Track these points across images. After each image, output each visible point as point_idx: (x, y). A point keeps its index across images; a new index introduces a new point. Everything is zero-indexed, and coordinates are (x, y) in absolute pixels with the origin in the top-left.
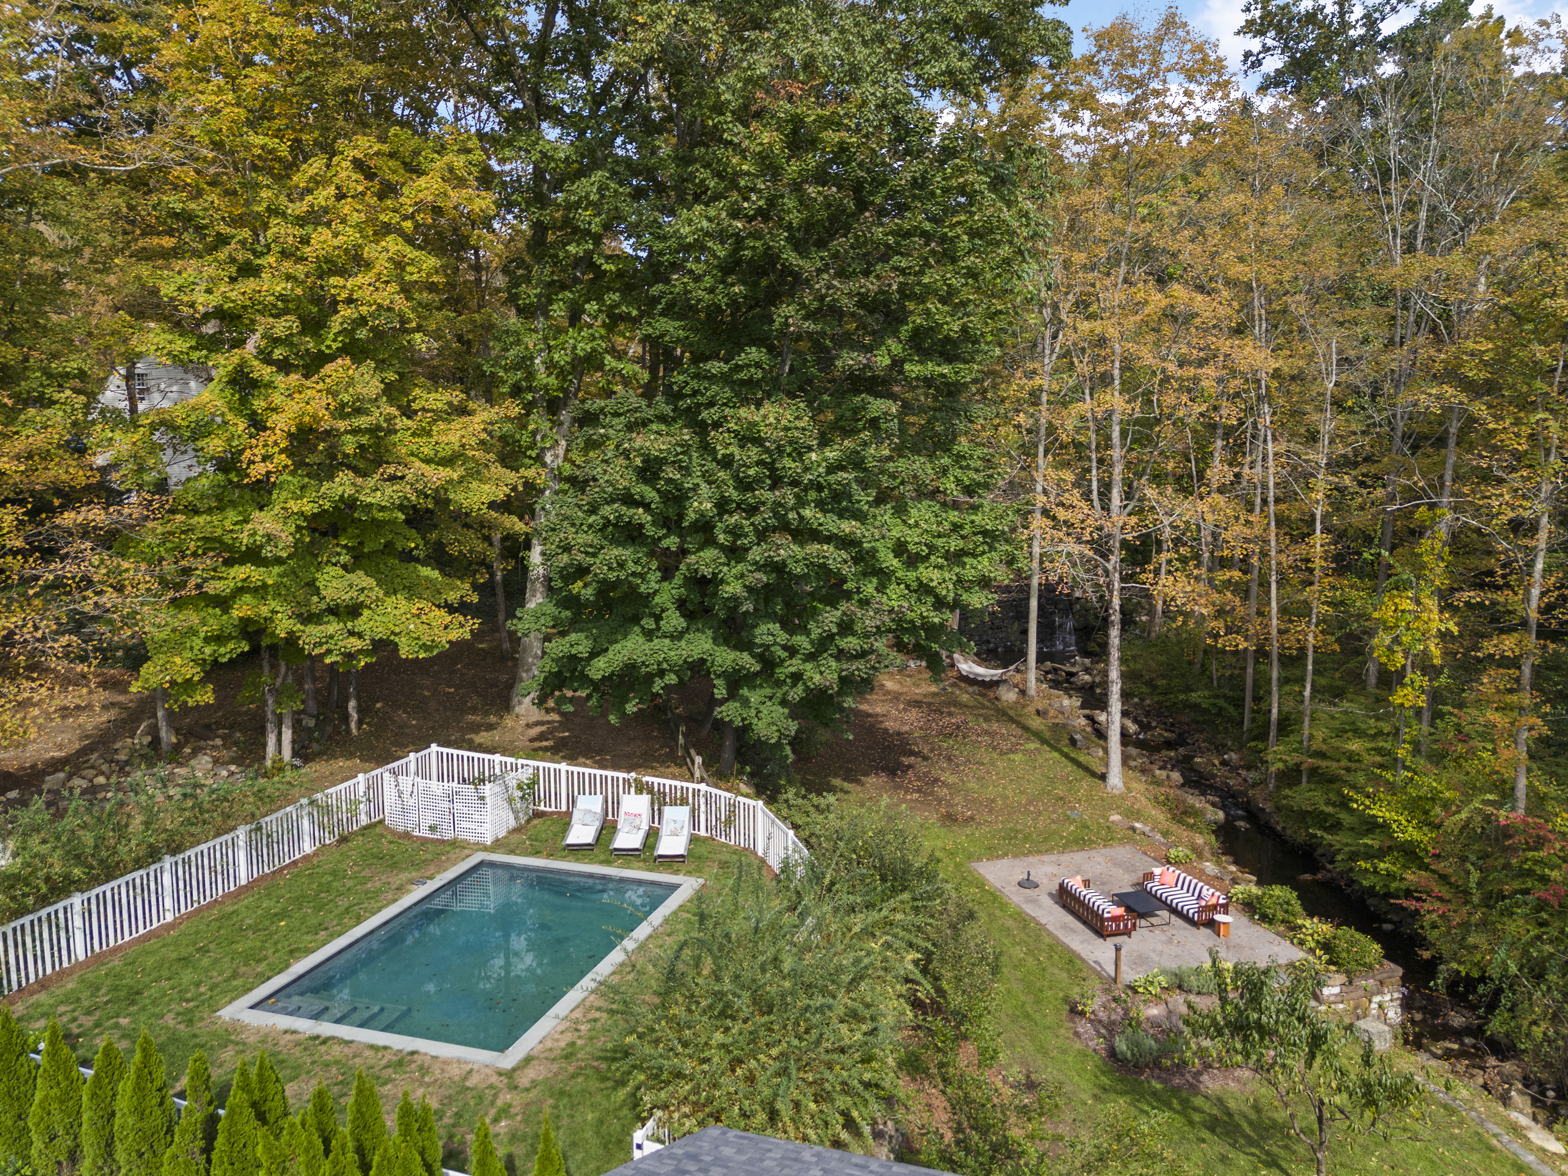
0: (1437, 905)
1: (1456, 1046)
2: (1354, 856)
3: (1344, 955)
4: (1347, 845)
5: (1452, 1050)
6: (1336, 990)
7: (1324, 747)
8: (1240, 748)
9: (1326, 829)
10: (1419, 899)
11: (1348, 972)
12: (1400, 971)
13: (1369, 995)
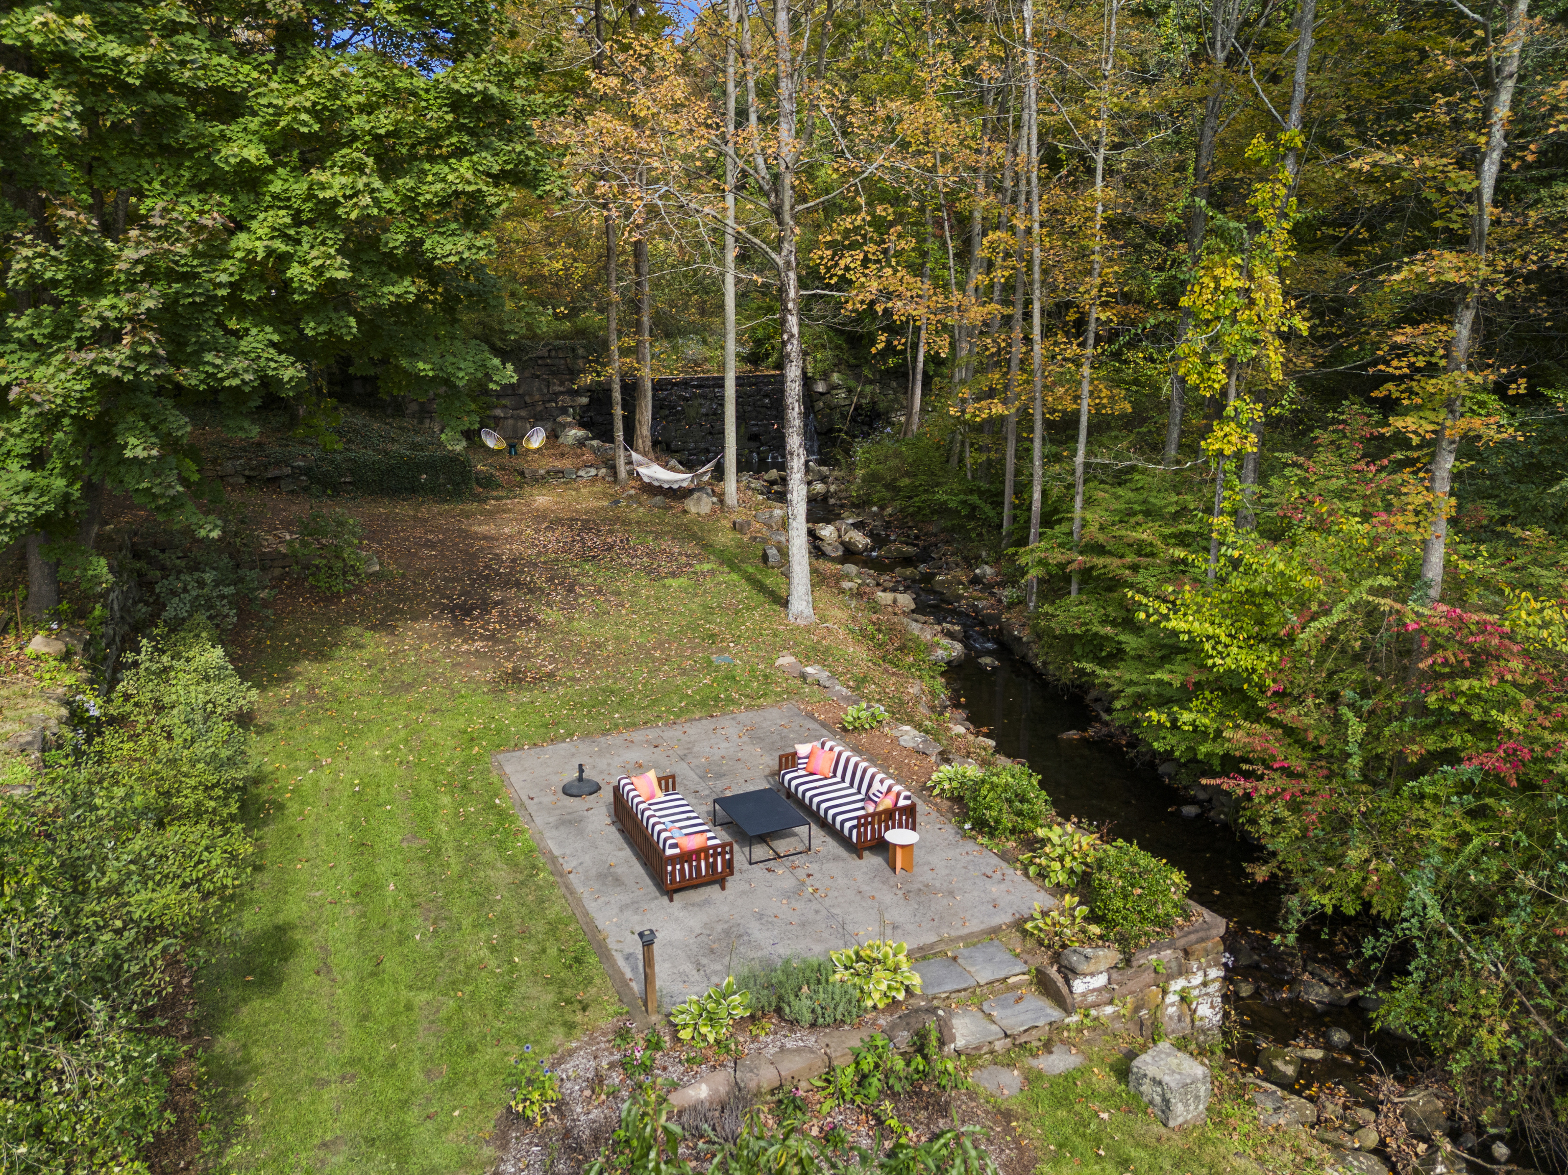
0: (1281, 782)
1: (1317, 1054)
2: (1140, 702)
3: (1118, 903)
4: (1131, 683)
5: (1311, 1062)
6: (1100, 980)
7: (1101, 538)
8: (997, 561)
9: (1102, 662)
10: (1248, 775)
11: (1123, 940)
12: (1219, 925)
13: (1162, 981)
